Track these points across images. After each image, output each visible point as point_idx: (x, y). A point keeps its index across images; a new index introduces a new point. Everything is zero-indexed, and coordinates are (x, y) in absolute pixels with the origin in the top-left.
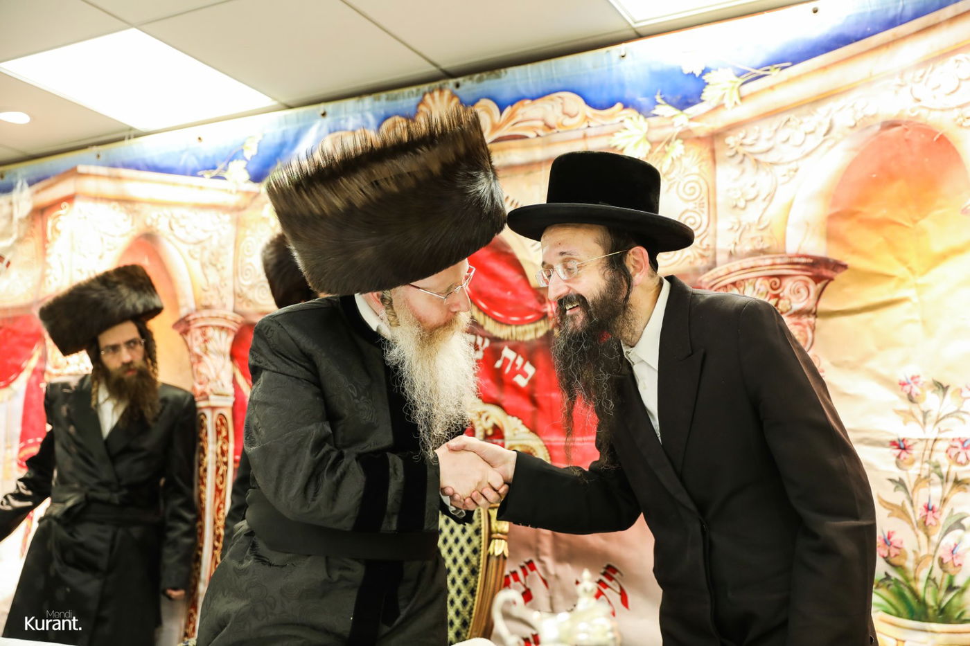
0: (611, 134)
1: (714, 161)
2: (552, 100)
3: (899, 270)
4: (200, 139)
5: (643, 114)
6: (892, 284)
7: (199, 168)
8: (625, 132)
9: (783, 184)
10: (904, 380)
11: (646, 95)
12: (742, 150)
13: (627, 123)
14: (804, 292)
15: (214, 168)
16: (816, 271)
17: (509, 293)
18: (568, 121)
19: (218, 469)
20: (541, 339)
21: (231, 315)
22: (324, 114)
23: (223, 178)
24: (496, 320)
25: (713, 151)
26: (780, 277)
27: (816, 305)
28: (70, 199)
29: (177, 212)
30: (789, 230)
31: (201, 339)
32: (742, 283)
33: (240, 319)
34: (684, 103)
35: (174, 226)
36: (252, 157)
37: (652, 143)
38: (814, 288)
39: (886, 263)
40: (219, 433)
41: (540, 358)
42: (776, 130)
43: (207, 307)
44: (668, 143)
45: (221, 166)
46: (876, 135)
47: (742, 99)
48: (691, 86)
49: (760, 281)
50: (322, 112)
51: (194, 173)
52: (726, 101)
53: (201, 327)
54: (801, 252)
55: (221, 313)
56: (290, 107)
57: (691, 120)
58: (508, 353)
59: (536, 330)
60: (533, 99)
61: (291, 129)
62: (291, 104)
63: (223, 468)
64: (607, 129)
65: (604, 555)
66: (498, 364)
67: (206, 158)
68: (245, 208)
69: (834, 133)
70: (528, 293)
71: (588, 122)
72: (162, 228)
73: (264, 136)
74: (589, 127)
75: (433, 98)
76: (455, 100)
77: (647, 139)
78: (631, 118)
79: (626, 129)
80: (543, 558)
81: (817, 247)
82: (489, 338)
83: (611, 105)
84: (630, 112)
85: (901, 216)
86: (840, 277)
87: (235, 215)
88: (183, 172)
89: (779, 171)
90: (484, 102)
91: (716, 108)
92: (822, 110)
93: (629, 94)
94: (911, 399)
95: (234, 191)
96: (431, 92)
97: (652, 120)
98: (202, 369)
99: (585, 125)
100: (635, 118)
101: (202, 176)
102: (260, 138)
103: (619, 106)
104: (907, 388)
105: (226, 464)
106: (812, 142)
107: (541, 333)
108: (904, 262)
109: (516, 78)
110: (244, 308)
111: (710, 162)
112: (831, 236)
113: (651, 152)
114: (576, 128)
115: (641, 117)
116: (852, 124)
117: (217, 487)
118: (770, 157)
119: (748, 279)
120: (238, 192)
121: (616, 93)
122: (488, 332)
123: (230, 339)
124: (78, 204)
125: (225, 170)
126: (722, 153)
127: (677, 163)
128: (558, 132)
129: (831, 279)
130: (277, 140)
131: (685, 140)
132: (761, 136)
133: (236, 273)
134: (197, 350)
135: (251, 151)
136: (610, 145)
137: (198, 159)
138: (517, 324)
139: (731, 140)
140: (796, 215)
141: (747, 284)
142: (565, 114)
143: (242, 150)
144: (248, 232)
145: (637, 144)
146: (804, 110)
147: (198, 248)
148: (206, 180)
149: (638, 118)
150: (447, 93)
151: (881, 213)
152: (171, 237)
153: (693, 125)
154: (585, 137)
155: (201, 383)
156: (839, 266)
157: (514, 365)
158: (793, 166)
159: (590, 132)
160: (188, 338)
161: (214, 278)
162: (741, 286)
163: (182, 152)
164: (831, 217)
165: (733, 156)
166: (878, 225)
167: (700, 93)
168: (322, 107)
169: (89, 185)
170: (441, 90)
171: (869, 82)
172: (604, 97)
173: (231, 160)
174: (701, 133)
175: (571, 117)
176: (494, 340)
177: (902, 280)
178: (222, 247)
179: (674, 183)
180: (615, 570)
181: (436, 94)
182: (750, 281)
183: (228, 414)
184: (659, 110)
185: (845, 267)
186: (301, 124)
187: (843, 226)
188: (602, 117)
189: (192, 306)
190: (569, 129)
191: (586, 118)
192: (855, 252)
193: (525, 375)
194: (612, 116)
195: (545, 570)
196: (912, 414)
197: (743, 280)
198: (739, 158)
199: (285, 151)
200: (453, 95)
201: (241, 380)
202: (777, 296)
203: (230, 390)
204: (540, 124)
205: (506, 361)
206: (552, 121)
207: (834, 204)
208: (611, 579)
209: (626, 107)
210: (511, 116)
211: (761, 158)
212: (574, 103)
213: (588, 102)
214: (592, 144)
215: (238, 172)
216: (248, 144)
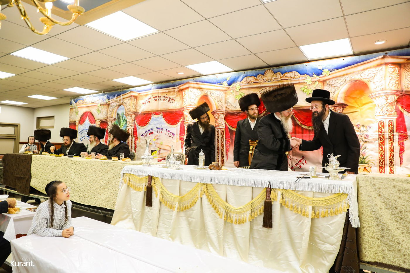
1: (324, 85)
2: (292, 72)
3: (357, 106)
4: (217, 77)
6: (356, 109)
8: (307, 80)
9: (337, 90)
10: (357, 125)
11: (311, 73)
12: (329, 84)
13: (307, 78)
14: (340, 109)
15: (220, 83)
16: (343, 106)
18: (295, 77)
19: (222, 140)
21: (224, 111)
22: (244, 73)
23: (222, 85)
25: (324, 84)
26: (336, 107)
27: (342, 111)
28: (188, 88)
29: (212, 91)
30: (338, 98)
31: (217, 116)
33: (226, 112)
34: (318, 74)
35: (211, 94)
37: (312, 82)
38: (342, 109)
39: (355, 105)
40: (222, 133)
42: (336, 80)
43: (219, 110)
44: (315, 82)
46: (354, 82)
47: (329, 75)
48: (320, 72)
49: (332, 107)
51: (215, 83)
52: (327, 75)
54: (340, 103)
55: (222, 111)
56: (236, 71)
57: (320, 78)
60: (288, 72)
61: (237, 76)
63: (223, 140)
64: (303, 79)
65: (302, 155)
67: (218, 81)
68: (227, 91)
69: (346, 82)
72: (209, 94)
75: (268, 71)
76: (273, 72)
77: (311, 81)
80: (290, 155)
81: (343, 102)
84: (308, 76)
85: (358, 97)
86: (347, 107)
87: (225, 92)
88: (213, 83)
89: (336, 88)
90: (278, 72)
91: (324, 76)
92: (344, 77)
93: (308, 72)
94: (358, 128)
95: (224, 87)
96: (268, 70)
97: (312, 77)
98: (218, 121)
102: (230, 77)
103: (306, 74)
104: (358, 126)
105: (224, 139)
106: (342, 83)
108: (358, 105)
109: (286, 68)
110: (227, 110)
111: (323, 86)
112: (345, 100)
113: (312, 83)
114: (297, 78)
115: (310, 77)
116: (350, 80)
117: (222, 143)
118: (334, 85)
120: (225, 87)
121: (305, 72)
123: (224, 116)
124: (190, 89)
125: (222, 83)
126: (326, 84)
127: (317, 85)
128: (293, 79)
129: (345, 107)
130: (234, 78)
131: (318, 81)
132: (333, 81)
133: (225, 103)
134: (217, 118)
135: (228, 80)
136: (304, 82)
137: (216, 81)
139: (327, 82)
140: (339, 96)
143: (226, 79)
144: (227, 95)
145: (309, 82)
146: (341, 77)
147: (217, 98)
148: (218, 85)
150: (271, 70)
151: (355, 96)
152: (211, 96)
153: (320, 79)
154: (299, 80)
155: (217, 124)
156: (347, 105)
158: (339, 87)
159: (300, 79)
160: (214, 115)
161: (220, 104)
163: (213, 79)
164: (345, 97)
165: (327, 85)
166: (354, 98)
167: (322, 73)
168: (244, 72)
169: (192, 85)
170: (270, 70)
171: (353, 73)
172: (303, 72)
173: (224, 81)
174: (322, 80)
175: (296, 76)
177: (358, 108)
178: (222, 98)
180: (304, 157)
181: (269, 70)
183: (224, 130)
184: (313, 76)
185: (348, 105)
186: (239, 75)
187: (348, 98)
188: (302, 76)
189: (216, 109)
191: (299, 76)
192: (350, 103)
194: (304, 76)
195: (290, 157)
196: (358, 130)
198: (329, 85)
200: (272, 71)
201: (226, 123)
202: (335, 110)
203: (224, 125)
204: (290, 77)
206: (292, 77)
207: (346, 94)
208: (303, 159)
209: (307, 75)
210: (284, 75)
211: (333, 85)
212: (297, 73)
213: (300, 73)
214: (300, 81)
215: (225, 84)
216: (228, 78)
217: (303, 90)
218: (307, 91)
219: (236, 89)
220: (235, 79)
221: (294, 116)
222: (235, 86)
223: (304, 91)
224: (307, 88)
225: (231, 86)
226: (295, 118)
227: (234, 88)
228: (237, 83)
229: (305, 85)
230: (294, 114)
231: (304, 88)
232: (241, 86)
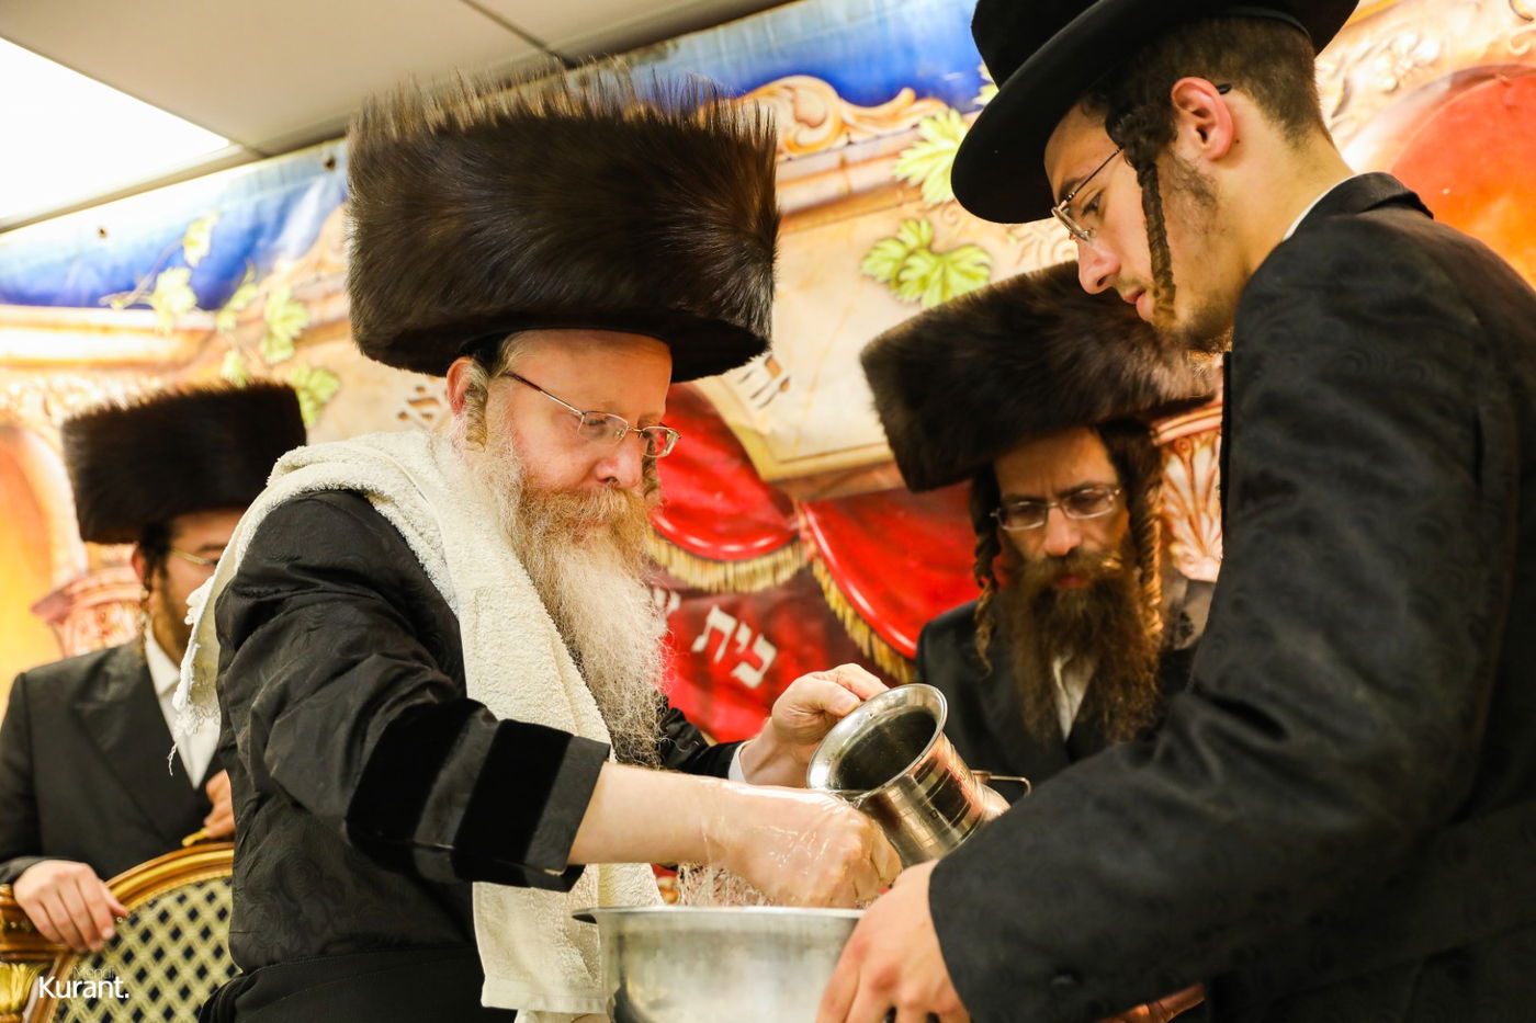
0: (896, 155)
2: (771, 94)
4: (102, 232)
5: (957, 109)
7: (102, 289)
8: (924, 149)
11: (959, 67)
13: (927, 129)
15: (131, 288)
17: (719, 496)
18: (806, 136)
20: (789, 585)
22: (331, 164)
23: (147, 307)
24: (692, 552)
29: (57, 380)
32: (1188, 442)
35: (54, 407)
36: (202, 260)
41: (783, 625)
45: (143, 284)
46: (1441, 102)
50: (326, 158)
51: (92, 301)
53: (96, 607)
56: (264, 155)
58: (719, 620)
59: (776, 569)
61: (272, 198)
62: (267, 149)
64: (887, 145)
66: (700, 644)
67: (115, 270)
69: (1350, 110)
70: (758, 495)
71: (848, 134)
72: (30, 413)
73: (222, 215)
74: (850, 143)
78: (934, 118)
79: (924, 140)
82: (679, 591)
83: (889, 94)
84: (931, 106)
88: (74, 301)
93: (926, 69)
95: (167, 329)
99: (843, 140)
100: (941, 117)
101: (108, 306)
102: (212, 220)
103: (906, 95)
107: (785, 575)
109: (699, 55)
114: (823, 148)
115: (954, 114)
116: (1390, 84)
119: (1197, 434)
120: (175, 331)
121: (899, 68)
122: (677, 579)
125: (151, 289)
128: (789, 159)
130: (246, 222)
135: (197, 250)
136: (894, 177)
137: (99, 272)
138: (736, 558)
141: (1197, 445)
142: (800, 120)
143: (182, 248)
148: (115, 314)
149: (948, 116)
154: (844, 165)
157: (733, 643)
159: (854, 154)
160: (65, 630)
162: (1185, 450)
163: (70, 261)
168: (326, 150)
172: (877, 80)
173: (162, 269)
175: (813, 125)
176: (689, 594)
179: (1032, 243)
182: (1204, 436)
186: (289, 187)
188: (877, 121)
189: (82, 564)
190: (811, 152)
191: (844, 126)
193: (756, 663)
194: (895, 117)
197: (1187, 436)
199: (262, 243)
205: (716, 635)
209: (920, 95)
212: (816, 96)
213: (846, 93)
214: (860, 179)
215: (175, 292)
216: (192, 235)
217: (885, 270)
218: (936, 275)
219: (270, 335)
220: (256, 232)
221: (819, 570)
222: (254, 311)
223: (899, 283)
224: (929, 247)
225: (225, 319)
226: (834, 597)
227: (251, 332)
228: (269, 272)
229: (910, 209)
230: (820, 554)
231: (897, 251)
232: (305, 303)
